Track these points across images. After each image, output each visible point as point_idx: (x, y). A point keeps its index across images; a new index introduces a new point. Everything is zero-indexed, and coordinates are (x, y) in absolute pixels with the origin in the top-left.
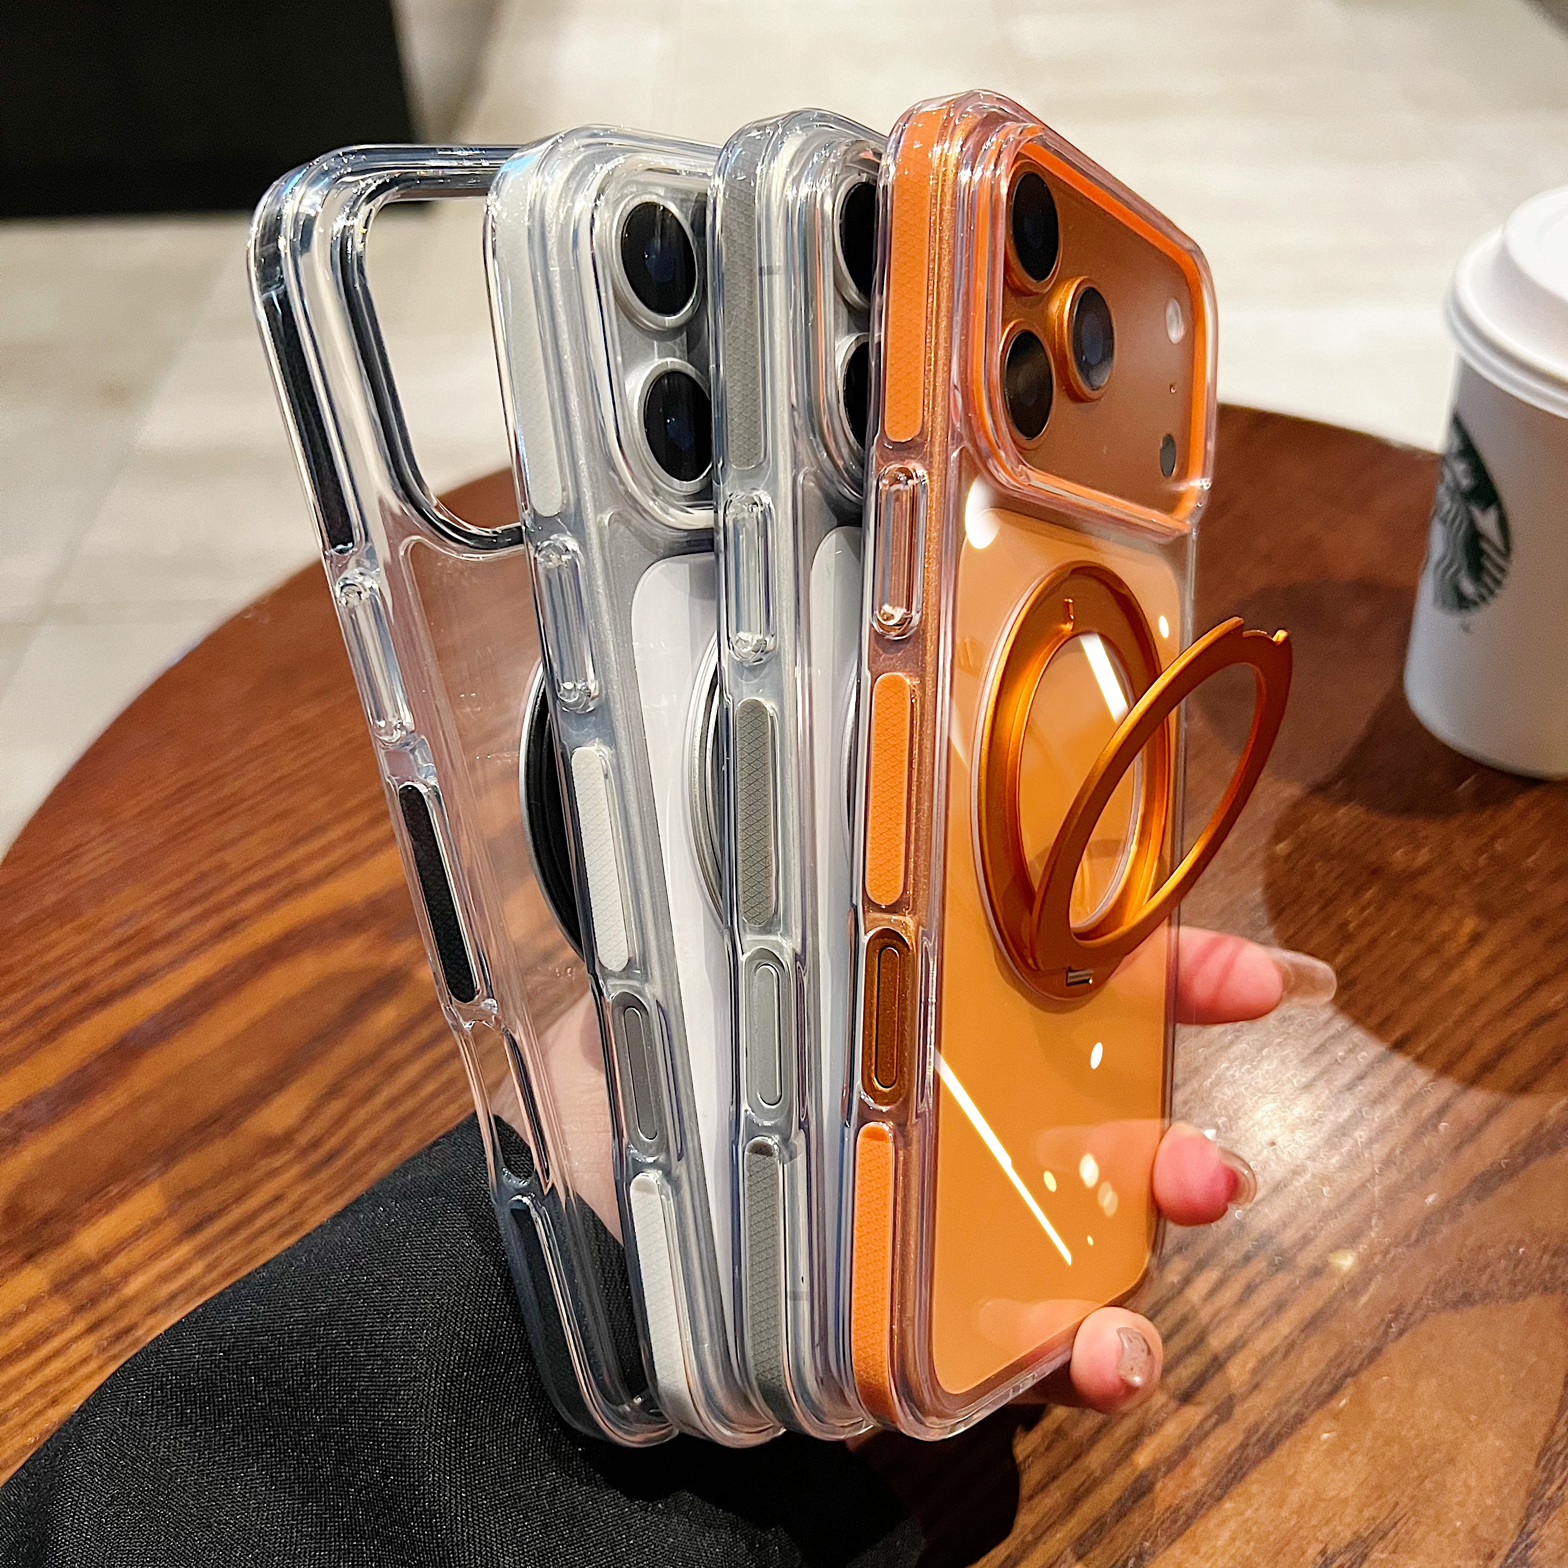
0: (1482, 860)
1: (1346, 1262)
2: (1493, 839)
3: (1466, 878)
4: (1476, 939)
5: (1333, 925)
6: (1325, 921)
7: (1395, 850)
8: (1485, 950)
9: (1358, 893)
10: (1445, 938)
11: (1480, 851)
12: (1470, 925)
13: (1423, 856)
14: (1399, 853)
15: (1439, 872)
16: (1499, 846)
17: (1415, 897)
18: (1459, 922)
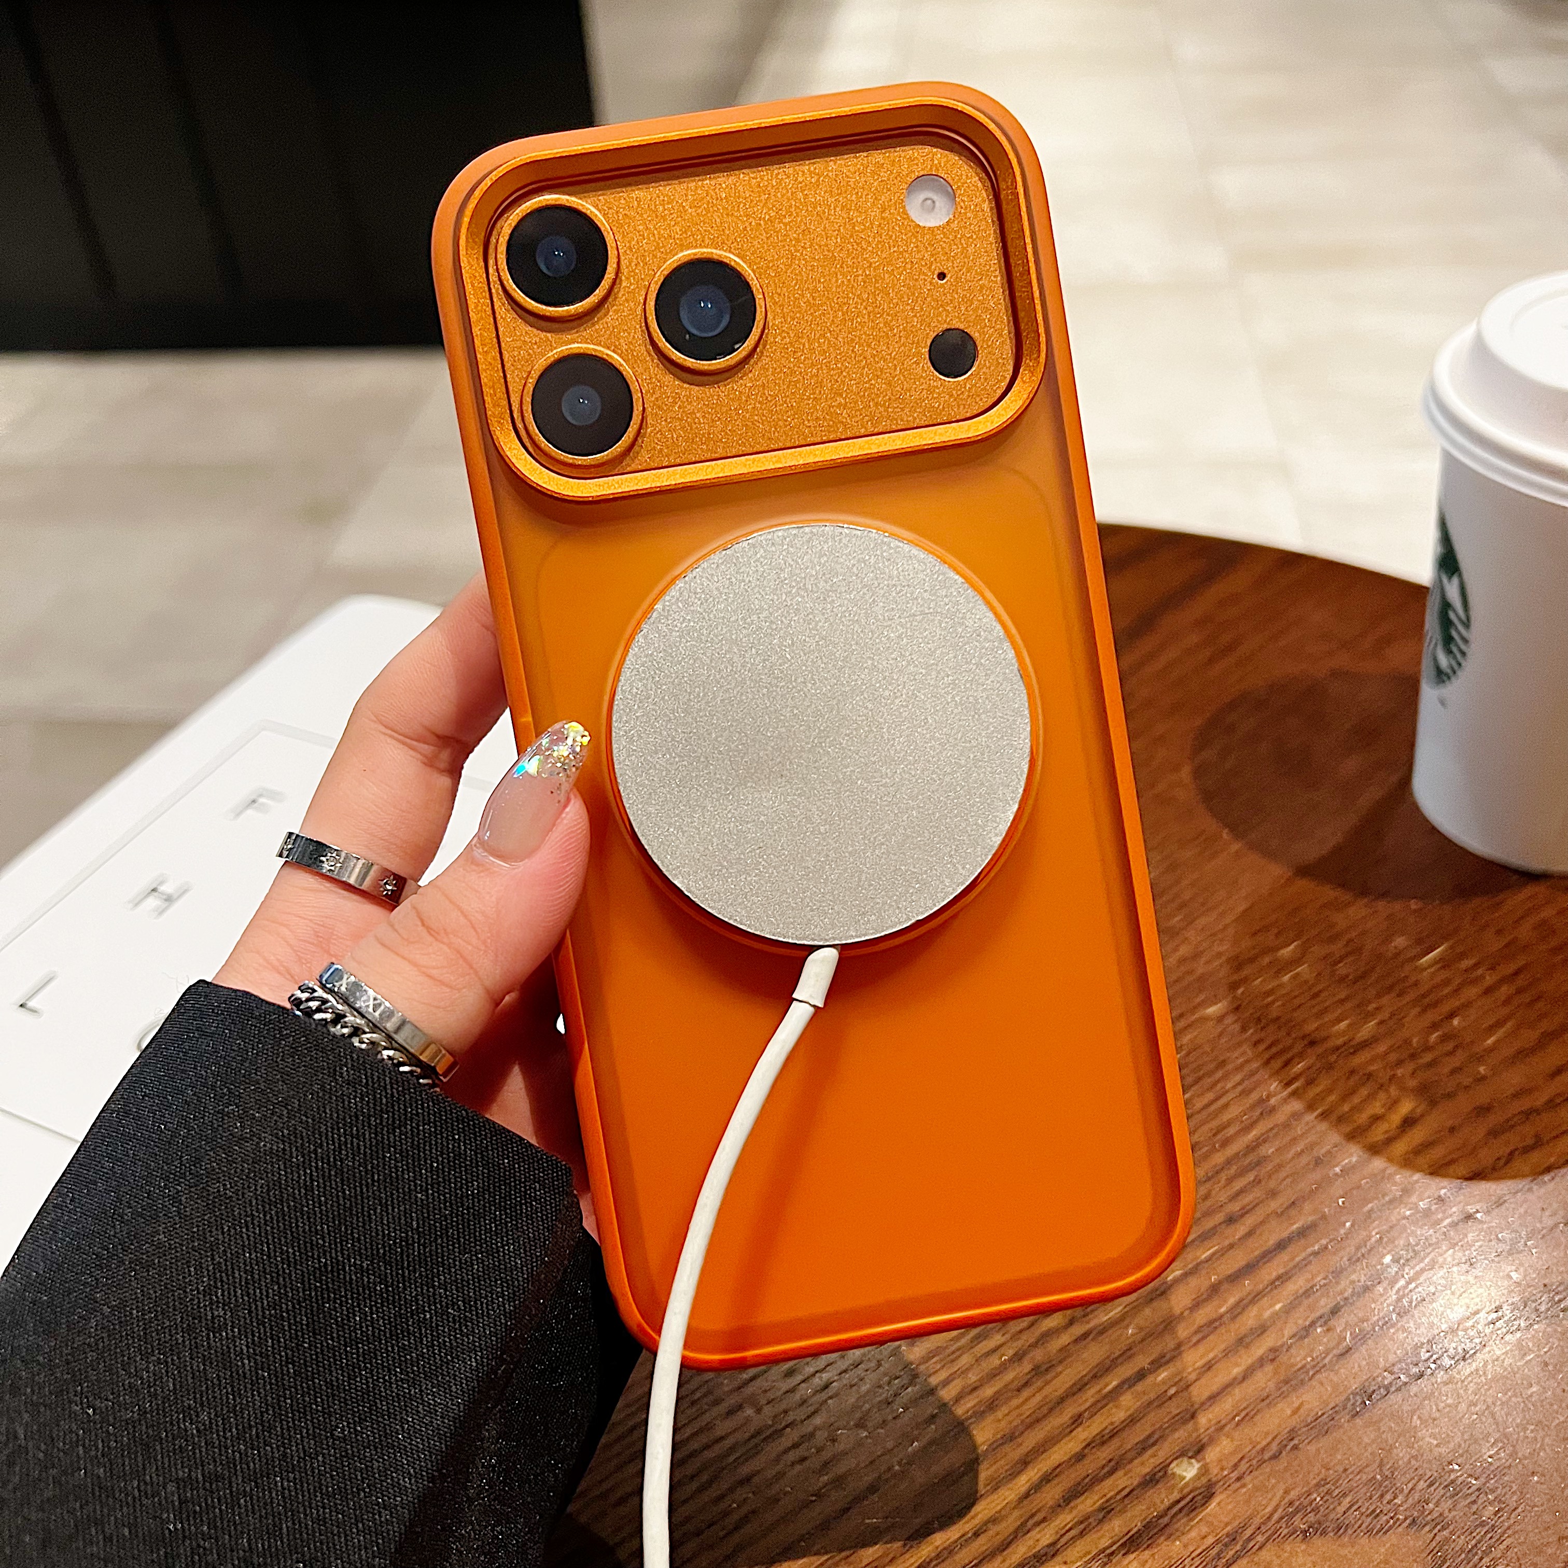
0: (1434, 1037)
1: (1188, 1471)
2: (1451, 1015)
3: (1413, 1056)
4: (1409, 1123)
5: (1254, 1096)
6: (1246, 1093)
7: (1339, 1020)
8: (1418, 1135)
9: (1287, 1064)
10: (1376, 1118)
11: (1434, 1026)
12: (1406, 1107)
13: (1368, 1029)
14: (1343, 1025)
15: (1381, 1048)
16: (1456, 1022)
17: (1352, 1072)
18: (1394, 1104)
